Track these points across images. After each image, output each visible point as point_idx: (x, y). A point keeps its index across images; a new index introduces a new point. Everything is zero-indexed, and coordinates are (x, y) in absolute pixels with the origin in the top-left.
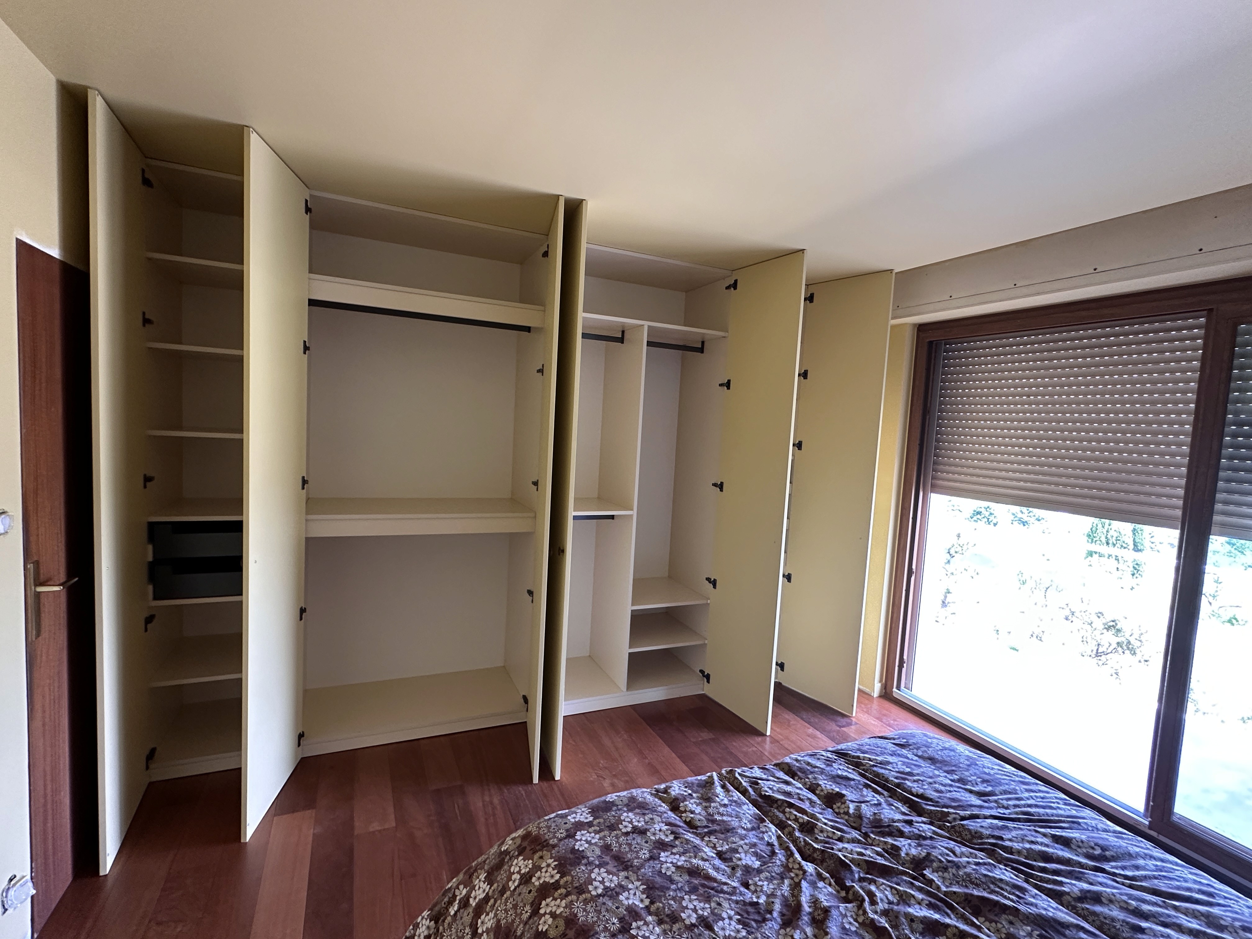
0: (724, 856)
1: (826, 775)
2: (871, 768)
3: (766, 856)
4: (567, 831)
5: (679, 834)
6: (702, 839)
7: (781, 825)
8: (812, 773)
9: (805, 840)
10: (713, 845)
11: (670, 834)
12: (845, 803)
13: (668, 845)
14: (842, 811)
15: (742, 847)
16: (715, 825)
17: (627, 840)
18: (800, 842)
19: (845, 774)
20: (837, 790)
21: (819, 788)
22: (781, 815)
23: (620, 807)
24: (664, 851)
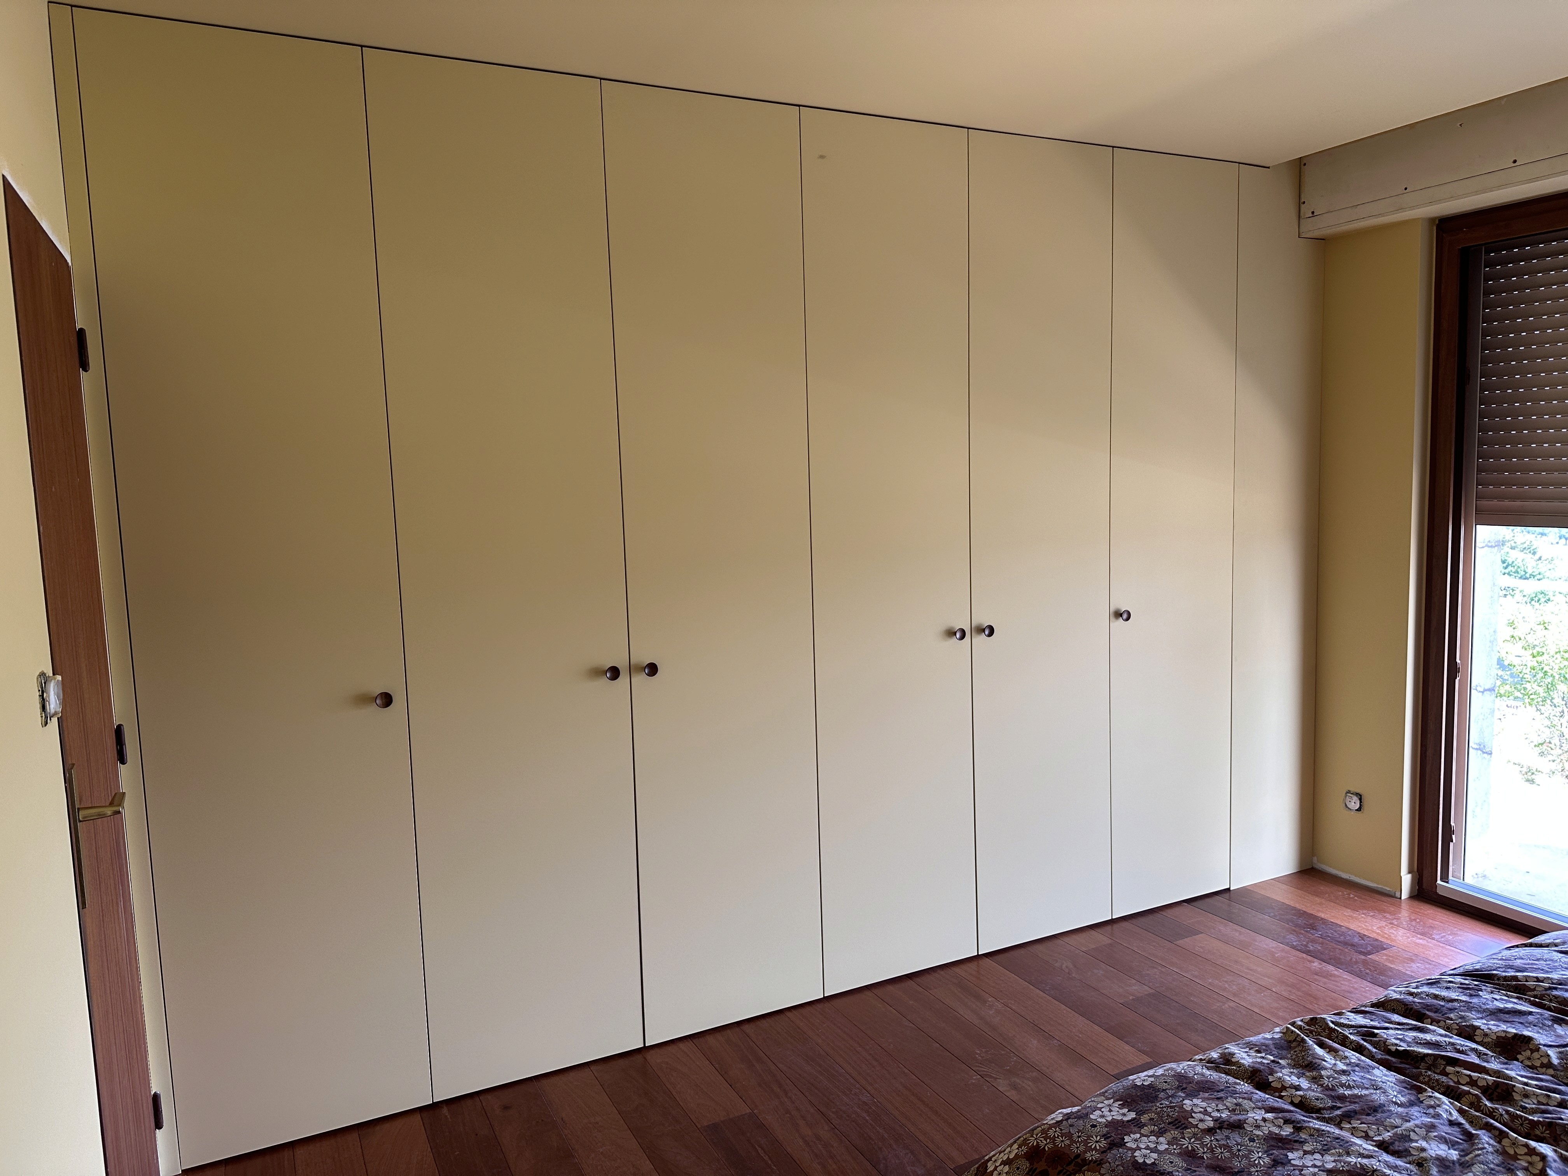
0: (1391, 1147)
1: (1478, 1012)
2: (1548, 992)
3: (1461, 1141)
4: (1105, 1136)
5: (1299, 1122)
6: (1339, 1125)
7: (1453, 1093)
8: (1451, 1010)
9: (1507, 1112)
10: (1364, 1134)
11: (1284, 1124)
12: (1538, 1050)
13: (1290, 1140)
14: (1538, 1064)
15: (1414, 1131)
16: (1348, 1104)
17: (1217, 1140)
18: (1501, 1115)
19: (1510, 1006)
20: (1514, 1031)
21: (1478, 1032)
22: (1444, 1079)
23: (1170, 1092)
24: (1292, 1150)
